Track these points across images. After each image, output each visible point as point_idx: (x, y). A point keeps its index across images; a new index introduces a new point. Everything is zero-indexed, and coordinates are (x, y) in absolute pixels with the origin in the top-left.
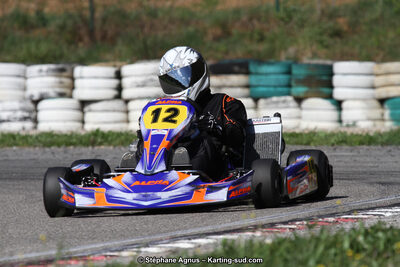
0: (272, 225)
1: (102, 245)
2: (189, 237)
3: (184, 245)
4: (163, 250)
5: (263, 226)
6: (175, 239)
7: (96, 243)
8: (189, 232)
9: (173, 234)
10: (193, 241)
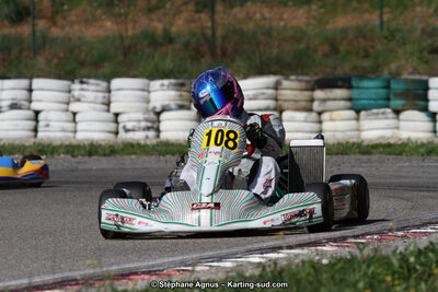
0: (344, 239)
1: (180, 258)
3: (256, 259)
4: (235, 264)
9: (250, 247)
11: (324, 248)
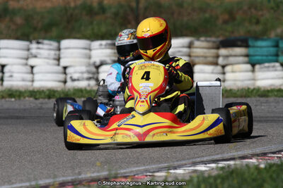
0: (265, 154)
1: (144, 168)
2: (205, 163)
3: (202, 168)
4: (187, 171)
5: (258, 155)
6: (195, 164)
7: (139, 166)
8: (205, 159)
9: (194, 160)
10: (208, 165)
11: (251, 160)
